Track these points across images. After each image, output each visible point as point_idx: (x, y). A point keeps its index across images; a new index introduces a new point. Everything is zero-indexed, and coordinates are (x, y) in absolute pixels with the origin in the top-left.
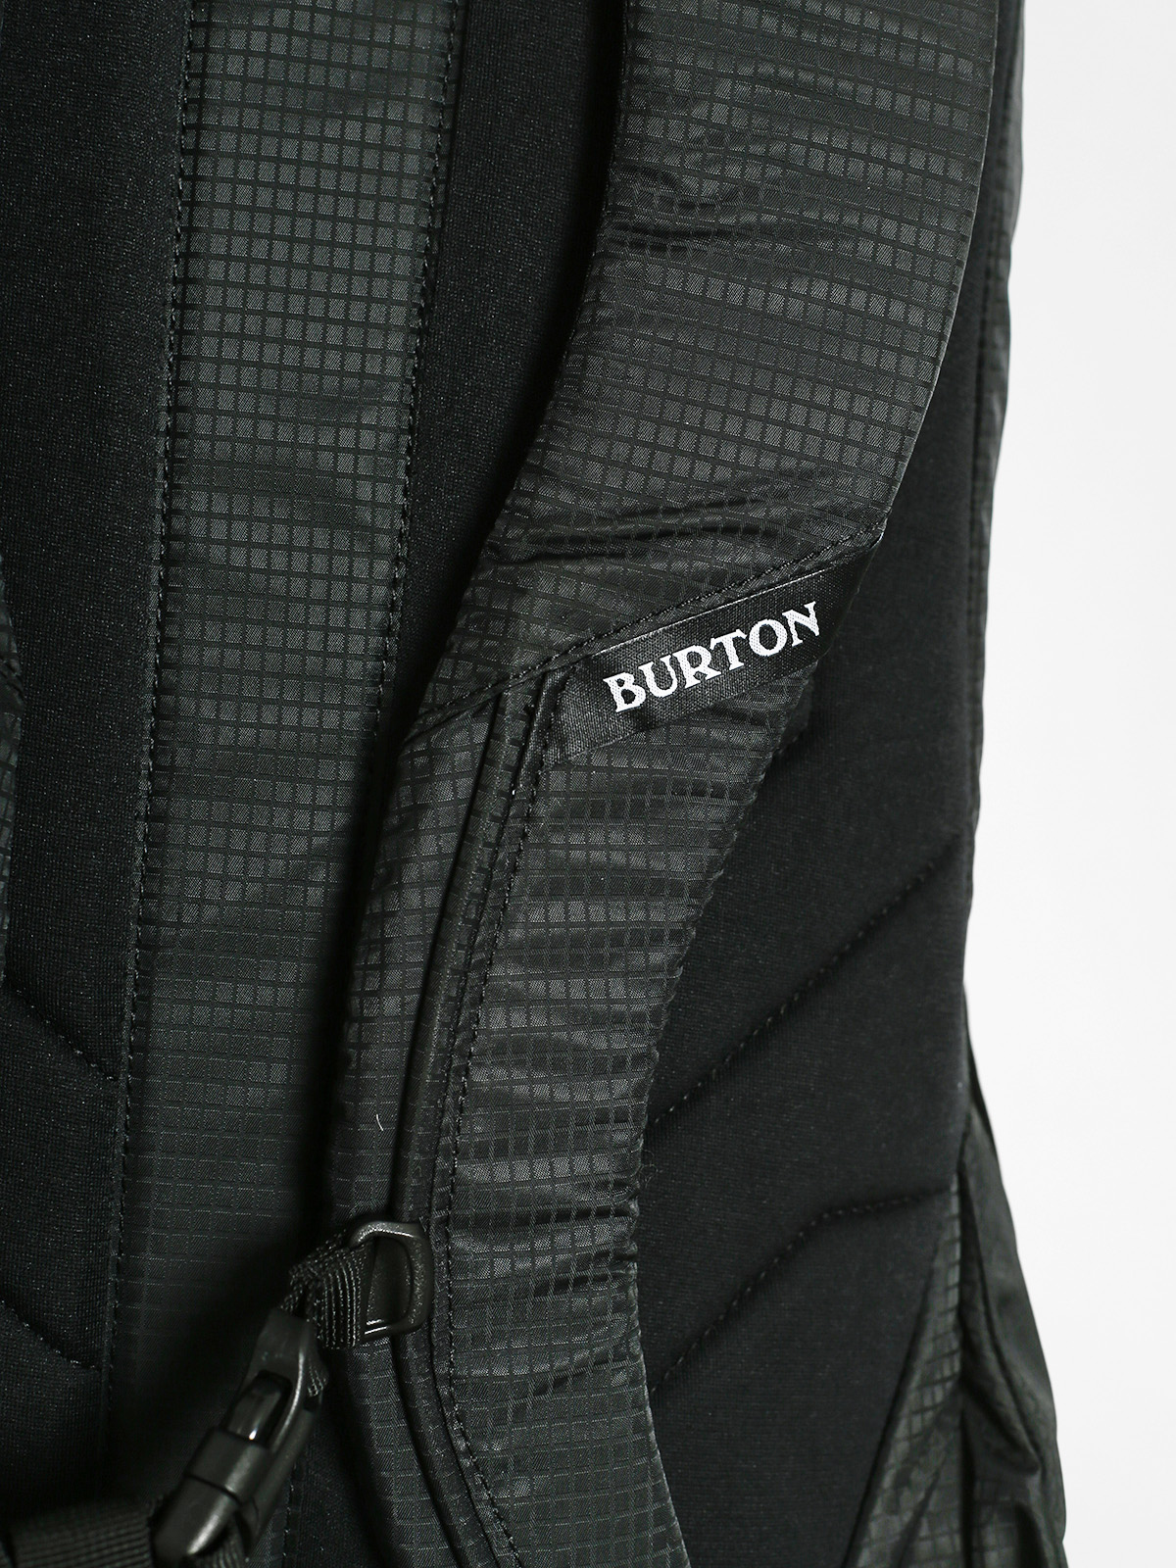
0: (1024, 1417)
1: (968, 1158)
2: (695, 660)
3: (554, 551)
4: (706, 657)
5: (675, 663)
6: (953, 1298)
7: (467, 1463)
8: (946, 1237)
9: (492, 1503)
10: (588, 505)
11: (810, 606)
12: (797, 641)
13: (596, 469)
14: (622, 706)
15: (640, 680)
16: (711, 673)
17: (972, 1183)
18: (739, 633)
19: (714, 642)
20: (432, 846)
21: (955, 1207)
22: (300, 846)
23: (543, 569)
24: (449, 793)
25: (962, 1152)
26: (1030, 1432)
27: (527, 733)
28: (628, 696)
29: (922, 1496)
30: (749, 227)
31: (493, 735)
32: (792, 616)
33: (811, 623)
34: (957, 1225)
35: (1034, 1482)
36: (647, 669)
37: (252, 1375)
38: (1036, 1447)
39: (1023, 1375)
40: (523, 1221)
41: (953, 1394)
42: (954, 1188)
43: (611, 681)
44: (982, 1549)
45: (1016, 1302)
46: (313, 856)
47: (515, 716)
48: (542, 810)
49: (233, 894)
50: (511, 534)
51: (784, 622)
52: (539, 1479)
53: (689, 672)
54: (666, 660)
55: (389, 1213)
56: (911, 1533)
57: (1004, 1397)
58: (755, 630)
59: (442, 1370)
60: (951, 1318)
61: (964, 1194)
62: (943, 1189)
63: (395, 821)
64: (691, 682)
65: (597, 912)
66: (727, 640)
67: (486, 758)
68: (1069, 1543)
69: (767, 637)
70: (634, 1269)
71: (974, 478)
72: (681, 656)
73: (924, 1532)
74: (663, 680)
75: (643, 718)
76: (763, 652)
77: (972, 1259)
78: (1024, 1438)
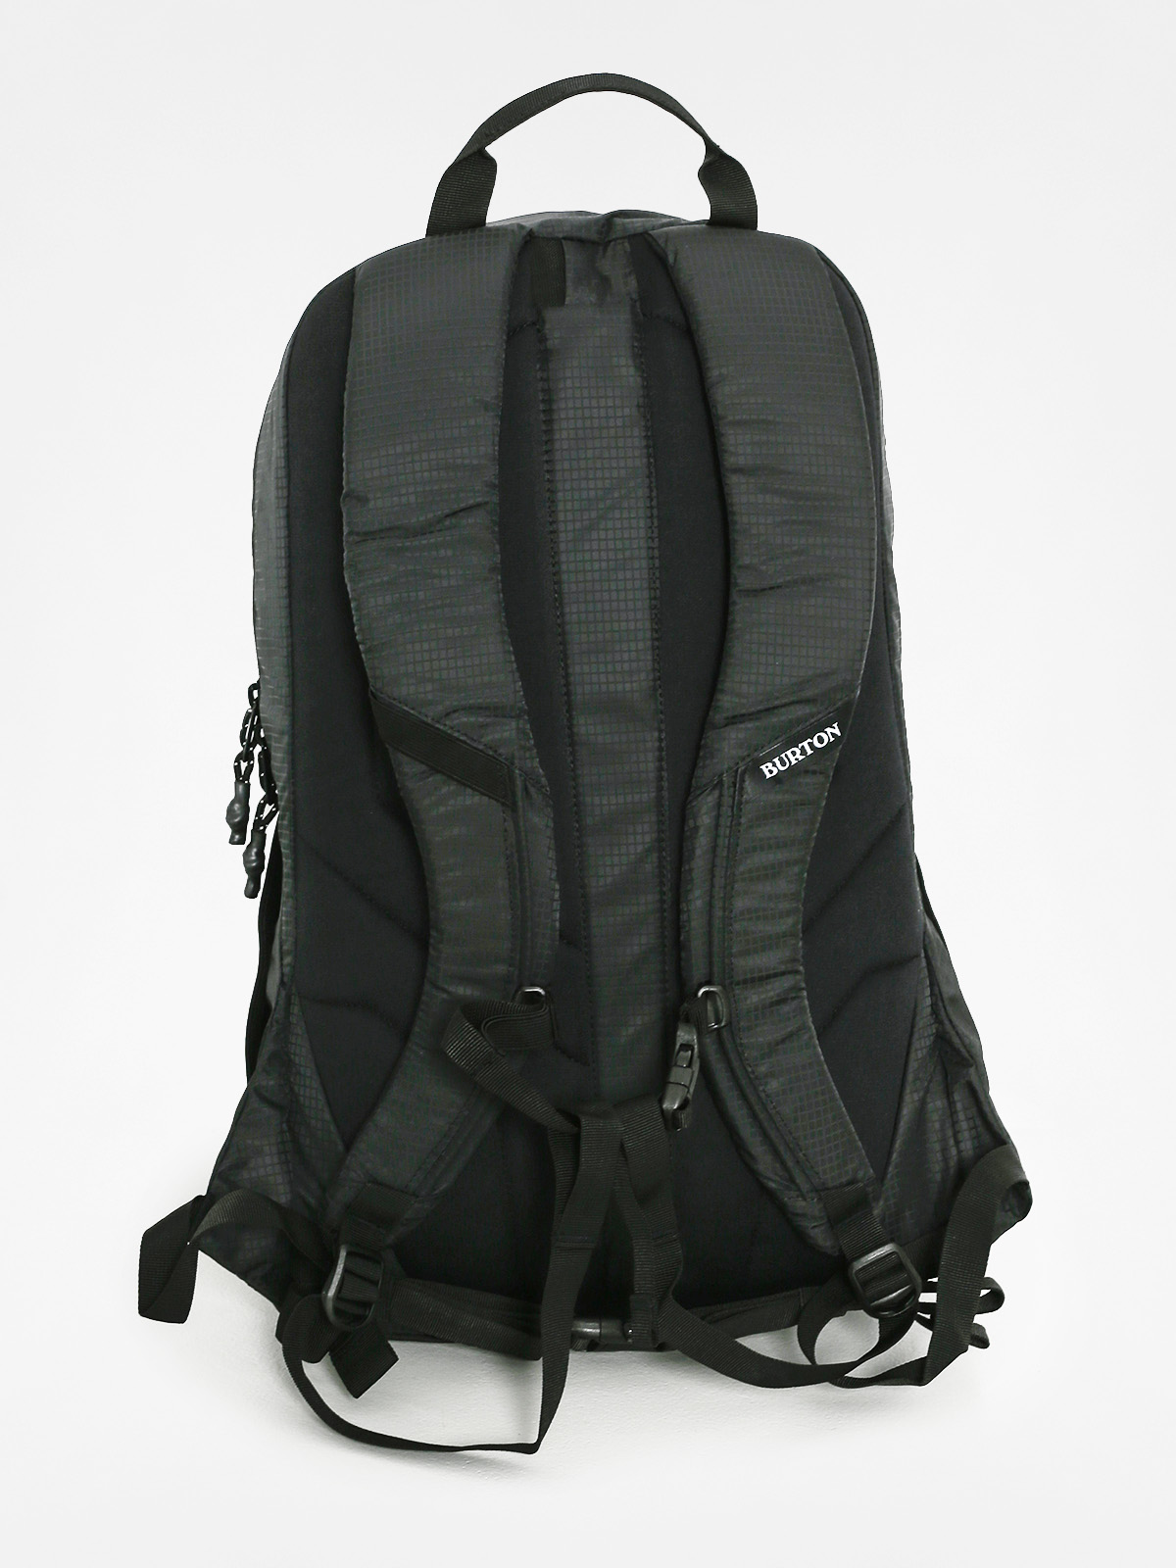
0: (965, 1047)
1: (927, 942)
2: (794, 753)
3: (734, 720)
4: (798, 751)
5: (786, 755)
6: (928, 1001)
7: (752, 1076)
8: (922, 976)
9: (764, 1091)
10: (744, 701)
11: (835, 725)
12: (832, 739)
13: (745, 686)
14: (768, 776)
15: (774, 765)
16: (801, 758)
17: (930, 952)
18: (809, 740)
19: (800, 745)
20: (702, 842)
21: (924, 963)
22: (640, 848)
23: (728, 728)
24: (705, 820)
25: (924, 940)
26: (968, 1052)
27: (735, 792)
28: (771, 772)
29: (926, 1084)
30: (789, 582)
31: (721, 795)
32: (829, 730)
33: (837, 732)
34: (926, 970)
35: (972, 1070)
36: (776, 760)
37: (678, 1047)
38: (972, 1057)
39: (962, 1028)
40: (761, 979)
41: (935, 1042)
42: (923, 955)
43: (763, 767)
44: (954, 1102)
45: (958, 1001)
46: (648, 851)
47: (728, 788)
48: (743, 820)
49: (616, 871)
50: (718, 717)
51: (826, 733)
52: (781, 1079)
53: (792, 759)
54: (783, 755)
55: (709, 983)
56: (923, 1102)
57: (956, 1041)
58: (815, 738)
59: (738, 1041)
60: (929, 1010)
61: (927, 957)
62: (918, 956)
63: (688, 834)
64: (794, 762)
65: (771, 857)
66: (805, 744)
67: (719, 805)
68: (991, 1093)
69: (821, 740)
70: (805, 993)
71: (889, 650)
72: (789, 753)
73: (929, 1100)
74: (783, 763)
75: (776, 779)
76: (819, 745)
77: (934, 983)
78: (967, 1055)
